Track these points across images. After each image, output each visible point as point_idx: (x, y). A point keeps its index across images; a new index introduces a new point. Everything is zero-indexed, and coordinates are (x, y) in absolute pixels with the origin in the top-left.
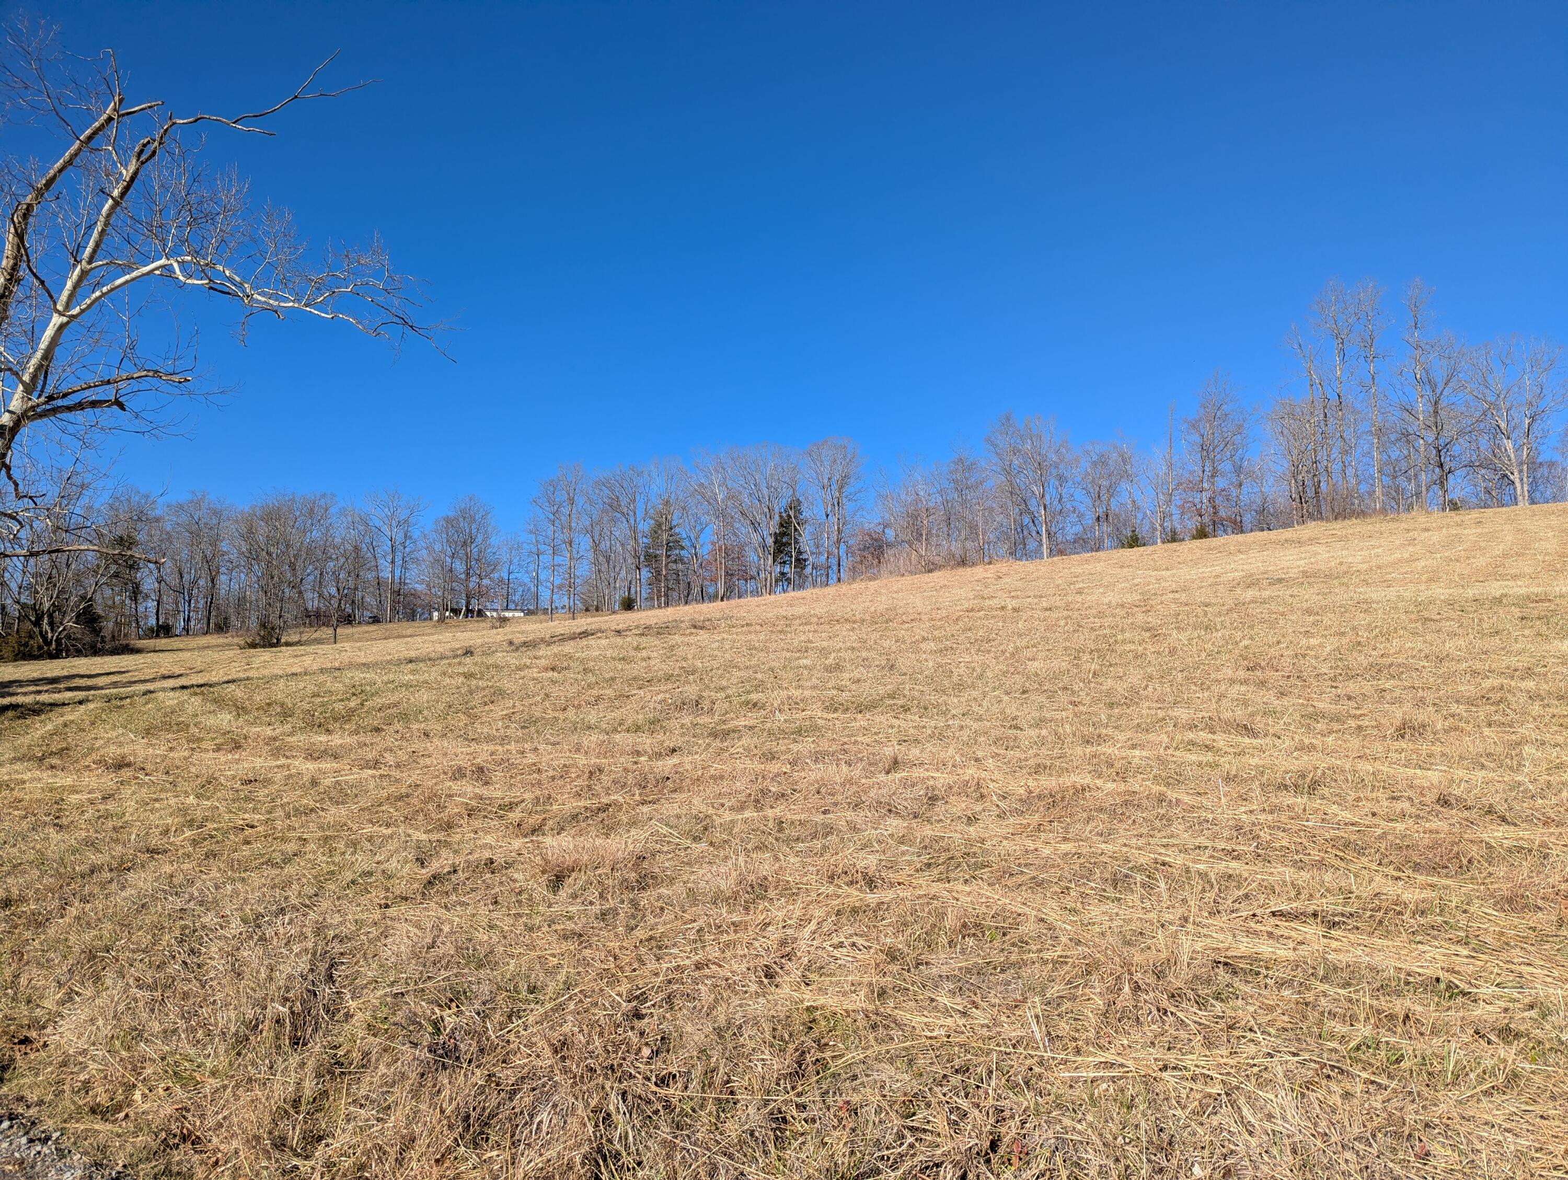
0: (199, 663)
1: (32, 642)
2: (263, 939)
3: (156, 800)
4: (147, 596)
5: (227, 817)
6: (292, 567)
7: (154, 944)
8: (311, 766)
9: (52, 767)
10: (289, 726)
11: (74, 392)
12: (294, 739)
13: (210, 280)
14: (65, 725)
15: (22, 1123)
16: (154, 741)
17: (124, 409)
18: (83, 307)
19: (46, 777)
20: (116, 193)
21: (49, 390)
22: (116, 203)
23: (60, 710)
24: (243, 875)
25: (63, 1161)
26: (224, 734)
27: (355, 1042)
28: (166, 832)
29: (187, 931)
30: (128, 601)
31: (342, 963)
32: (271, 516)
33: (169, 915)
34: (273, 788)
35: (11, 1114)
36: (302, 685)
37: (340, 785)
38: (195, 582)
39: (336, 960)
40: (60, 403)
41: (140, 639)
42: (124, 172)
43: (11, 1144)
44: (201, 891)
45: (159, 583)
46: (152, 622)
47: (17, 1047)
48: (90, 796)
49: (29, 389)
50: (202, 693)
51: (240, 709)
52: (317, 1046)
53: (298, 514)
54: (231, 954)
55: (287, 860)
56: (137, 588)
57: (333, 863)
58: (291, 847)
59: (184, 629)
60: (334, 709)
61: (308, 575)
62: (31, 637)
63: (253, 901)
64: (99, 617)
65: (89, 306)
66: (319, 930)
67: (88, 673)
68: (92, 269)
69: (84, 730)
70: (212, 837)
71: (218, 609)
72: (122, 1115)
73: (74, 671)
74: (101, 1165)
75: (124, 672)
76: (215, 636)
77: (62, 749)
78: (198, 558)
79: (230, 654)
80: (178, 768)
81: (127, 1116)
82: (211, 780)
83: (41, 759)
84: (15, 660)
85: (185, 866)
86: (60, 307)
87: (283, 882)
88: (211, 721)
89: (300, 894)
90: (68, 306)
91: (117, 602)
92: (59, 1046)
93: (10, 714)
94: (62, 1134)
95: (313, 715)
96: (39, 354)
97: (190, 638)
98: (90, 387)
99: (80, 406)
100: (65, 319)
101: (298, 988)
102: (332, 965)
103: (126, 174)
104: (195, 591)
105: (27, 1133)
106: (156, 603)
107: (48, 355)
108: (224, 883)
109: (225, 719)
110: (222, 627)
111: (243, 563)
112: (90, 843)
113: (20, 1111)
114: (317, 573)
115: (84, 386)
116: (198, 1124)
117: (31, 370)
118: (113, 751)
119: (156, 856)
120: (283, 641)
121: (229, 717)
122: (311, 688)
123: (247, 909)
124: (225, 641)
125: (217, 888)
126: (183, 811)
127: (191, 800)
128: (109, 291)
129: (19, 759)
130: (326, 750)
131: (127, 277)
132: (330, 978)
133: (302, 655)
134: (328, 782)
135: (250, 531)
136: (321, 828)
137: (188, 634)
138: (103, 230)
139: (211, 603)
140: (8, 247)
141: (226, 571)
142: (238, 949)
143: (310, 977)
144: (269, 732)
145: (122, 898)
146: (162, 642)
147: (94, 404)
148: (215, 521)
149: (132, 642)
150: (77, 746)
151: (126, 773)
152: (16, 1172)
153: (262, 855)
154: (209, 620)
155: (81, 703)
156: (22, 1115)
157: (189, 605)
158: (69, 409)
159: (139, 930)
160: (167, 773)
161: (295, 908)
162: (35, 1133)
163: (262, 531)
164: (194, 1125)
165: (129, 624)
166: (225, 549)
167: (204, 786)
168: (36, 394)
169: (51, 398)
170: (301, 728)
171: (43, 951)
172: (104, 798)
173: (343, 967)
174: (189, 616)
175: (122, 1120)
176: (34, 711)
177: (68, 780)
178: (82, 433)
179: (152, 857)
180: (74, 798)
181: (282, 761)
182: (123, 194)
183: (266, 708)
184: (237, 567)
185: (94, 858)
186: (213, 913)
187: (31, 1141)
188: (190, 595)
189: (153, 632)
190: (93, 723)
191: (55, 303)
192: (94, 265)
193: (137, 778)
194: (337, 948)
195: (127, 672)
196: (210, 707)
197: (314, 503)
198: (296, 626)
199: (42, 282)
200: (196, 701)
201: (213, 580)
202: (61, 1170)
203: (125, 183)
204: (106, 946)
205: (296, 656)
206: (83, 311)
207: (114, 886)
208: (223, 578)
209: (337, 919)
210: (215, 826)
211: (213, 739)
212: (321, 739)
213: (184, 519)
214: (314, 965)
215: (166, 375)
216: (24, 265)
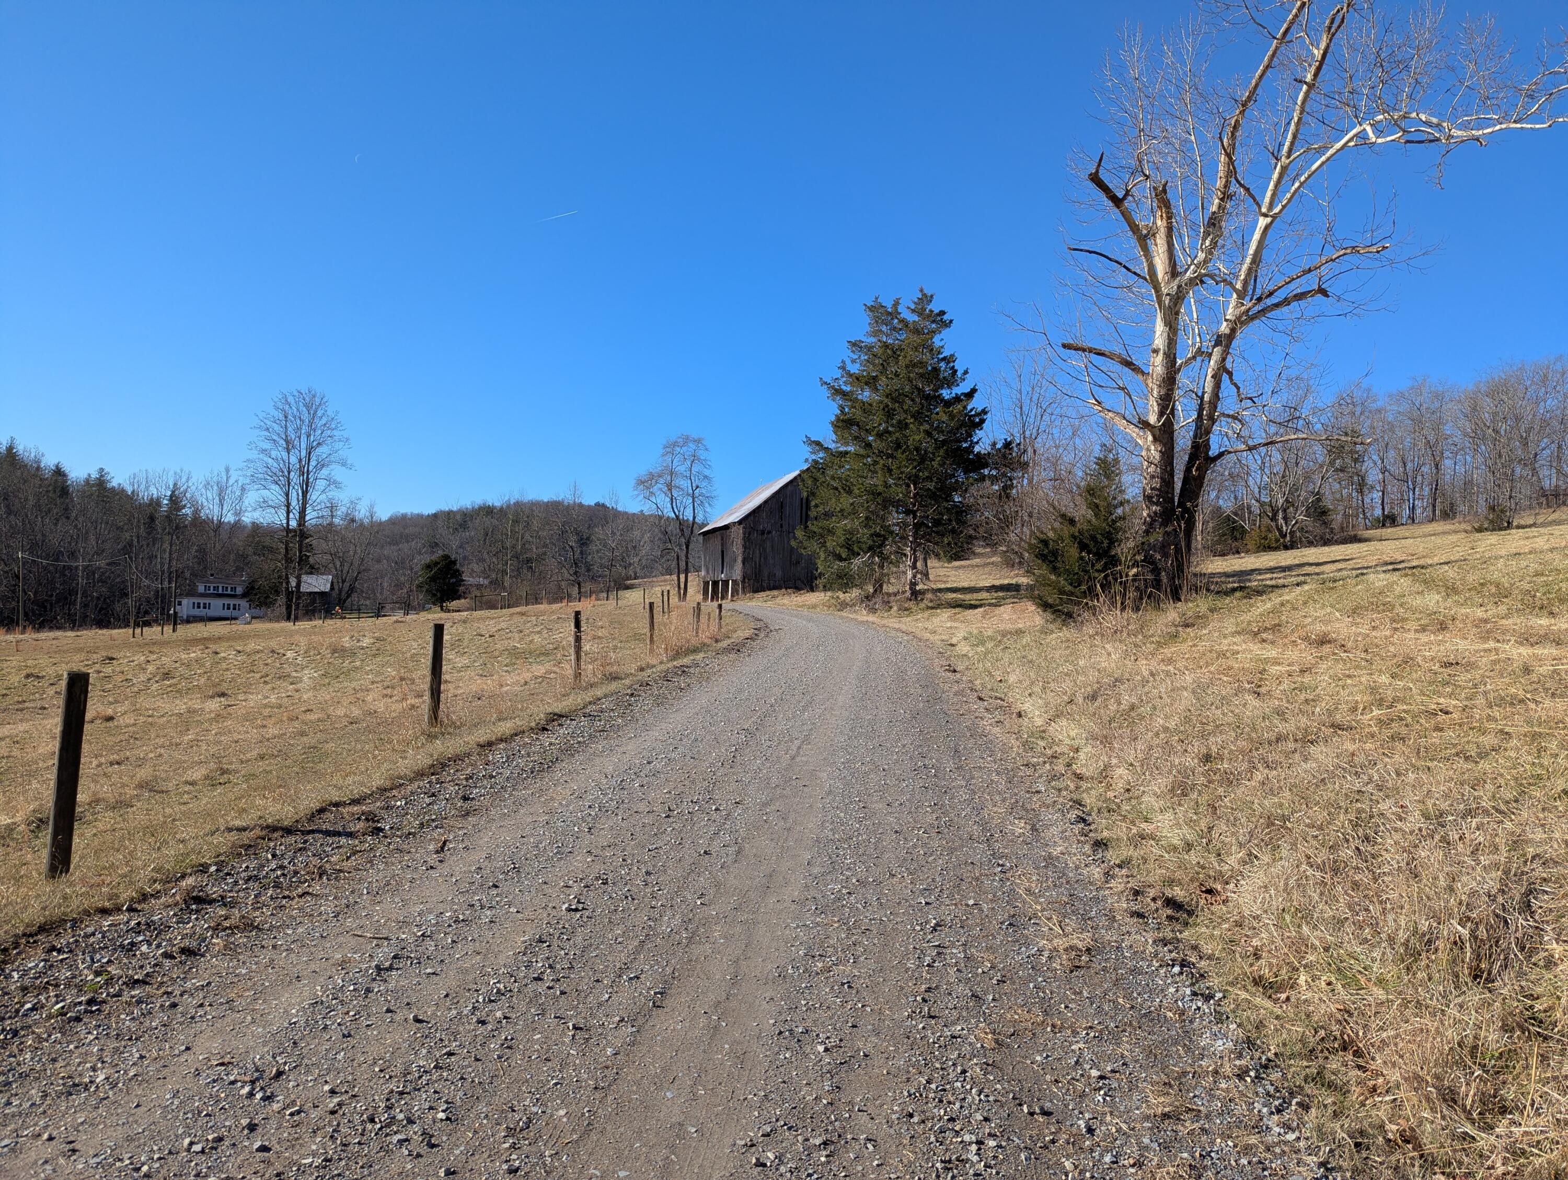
0: (1421, 549)
1: (1270, 535)
2: (1444, 839)
3: (1349, 676)
4: (1372, 487)
5: (1419, 699)
6: (1525, 443)
7: (1329, 823)
8: (1525, 651)
9: (1264, 641)
10: (1504, 607)
11: (1280, 288)
12: (1510, 621)
13: (1404, 131)
14: (1282, 605)
15: (1192, 973)
16: (1359, 620)
17: (1327, 296)
18: (1284, 202)
19: (1256, 648)
20: (1309, 78)
21: (1258, 292)
22: (1311, 86)
23: (1280, 591)
24: (1430, 764)
25: (1219, 1025)
26: (1430, 615)
27: (1559, 998)
28: (1354, 710)
29: (1364, 815)
30: (1354, 494)
31: (1546, 892)
32: (1497, 391)
33: (1346, 795)
34: (1477, 674)
35: (1183, 960)
36: (1523, 564)
37: (1559, 674)
38: (1417, 470)
39: (1537, 886)
40: (1269, 302)
41: (1367, 529)
42: (1316, 52)
43: (1177, 991)
44: (1381, 777)
45: (1383, 473)
46: (1378, 512)
47: (1204, 895)
48: (1288, 668)
49: (1241, 295)
50: (1413, 574)
51: (1451, 590)
52: (1506, 986)
53: (1529, 383)
54: (1410, 850)
55: (1483, 755)
56: (1363, 480)
57: (1542, 766)
58: (1488, 740)
59: (1409, 517)
60: (1560, 589)
61: (1543, 450)
62: (1269, 531)
63: (1437, 795)
64: (1329, 510)
65: (1290, 200)
66: (1516, 843)
67: (1317, 561)
68: (1291, 162)
69: (1297, 609)
70: (1401, 719)
71: (1443, 495)
72: (1283, 996)
73: (1305, 560)
74: (1254, 1045)
75: (1348, 560)
76: (1442, 523)
77: (1275, 625)
78: (1421, 444)
79: (1454, 538)
80: (1377, 646)
81: (1288, 999)
82: (1408, 661)
83: (1256, 634)
84: (1258, 552)
85: (1368, 746)
86: (1264, 210)
87: (1476, 779)
88: (1418, 602)
89: (1494, 797)
90: (1271, 206)
91: (1345, 495)
92: (1238, 906)
93: (1238, 594)
94: (1224, 997)
95: (1535, 596)
96: (1248, 260)
97: (1415, 526)
98: (1293, 279)
99: (1286, 302)
100: (1269, 220)
101: (1482, 910)
102: (1531, 892)
103: (1318, 53)
104: (1419, 478)
105: (1193, 984)
106: (1381, 493)
107: (1257, 259)
108: (1407, 770)
109: (1432, 600)
110: (1448, 514)
111: (1468, 445)
112: (1280, 713)
113: (1193, 960)
114: (1554, 446)
115: (1288, 280)
116: (1361, 1034)
117: (1242, 277)
118: (1319, 628)
119: (1340, 732)
120: (1515, 524)
121: (1437, 597)
122: (1534, 566)
123: (1430, 803)
124: (1452, 527)
125: (1398, 774)
126: (1373, 690)
127: (1384, 679)
128: (1307, 179)
129: (1239, 633)
130: (1547, 634)
131: (1323, 158)
132: (1526, 908)
133: (1535, 537)
134: (1545, 669)
135: (1474, 409)
136: (1529, 722)
137: (1413, 520)
138: (1300, 119)
139: (1436, 489)
140: (1221, 168)
141: (1450, 455)
142: (1416, 846)
143: (1500, 899)
144: (1480, 613)
145: (1304, 770)
146: (1389, 531)
147: (1300, 297)
148: (1437, 404)
149: (1360, 533)
150: (1287, 623)
151: (1327, 649)
152: (1176, 1021)
153: (1455, 745)
154: (1434, 506)
155: (1298, 585)
156: (1193, 964)
157: (1414, 493)
158: (1277, 305)
159: (1316, 805)
160: (1366, 651)
161: (1486, 812)
162: (1202, 986)
163: (1488, 405)
164: (1357, 1035)
165: (1357, 516)
166: (1448, 432)
167: (1400, 665)
168: (1248, 298)
169: (1259, 299)
170: (1518, 610)
171: (1232, 809)
172: (1302, 671)
173: (1546, 897)
174: (1414, 504)
175: (1283, 1002)
176: (1258, 592)
177: (1272, 653)
178: (1290, 328)
179: (1336, 732)
180: (1275, 670)
181: (1491, 644)
182: (1316, 75)
183: (1479, 588)
184: (1462, 449)
185: (1282, 727)
186: (1392, 800)
187: (1194, 994)
188: (1414, 483)
189: (1379, 522)
190: (1305, 603)
191: (1260, 207)
192: (1292, 158)
193: (1335, 654)
194: (1540, 872)
195: (1352, 559)
196: (1418, 587)
197: (1548, 368)
198: (1530, 507)
199: (1247, 190)
200: (1405, 582)
201: (1437, 466)
202: (1216, 1035)
203: (1317, 63)
204: (1283, 815)
205: (1527, 538)
206: (1284, 207)
207: (1297, 755)
208: (1448, 463)
209: (1539, 835)
210: (1405, 707)
211: (1419, 619)
212: (1542, 622)
213: (1405, 407)
214: (1506, 885)
215: (1364, 248)
216: (1233, 180)
